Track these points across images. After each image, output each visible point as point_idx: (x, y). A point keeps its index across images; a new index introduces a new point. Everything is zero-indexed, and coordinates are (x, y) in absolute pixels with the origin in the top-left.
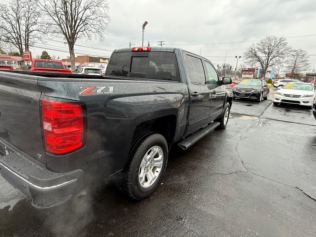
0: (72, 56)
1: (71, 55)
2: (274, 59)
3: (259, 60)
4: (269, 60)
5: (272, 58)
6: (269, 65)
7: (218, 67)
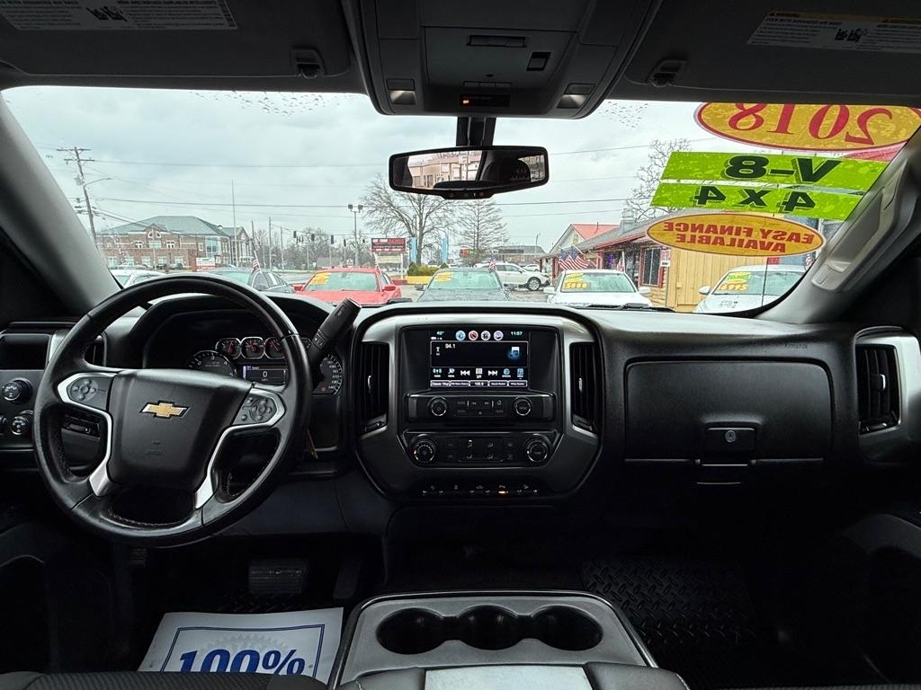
2: (433, 215)
3: (402, 220)
4: (424, 216)
5: (430, 213)
6: (426, 229)
7: (295, 236)
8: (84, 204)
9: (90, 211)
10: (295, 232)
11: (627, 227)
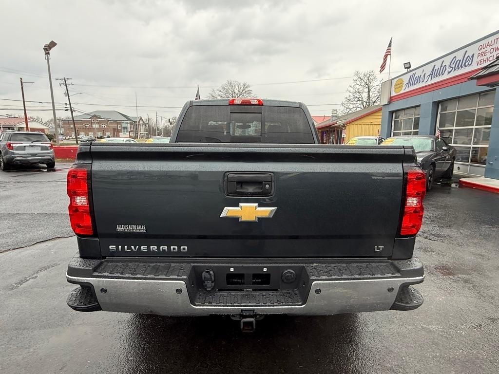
7: (169, 121)
8: (68, 106)
9: (71, 110)
10: (169, 120)
11: (334, 118)
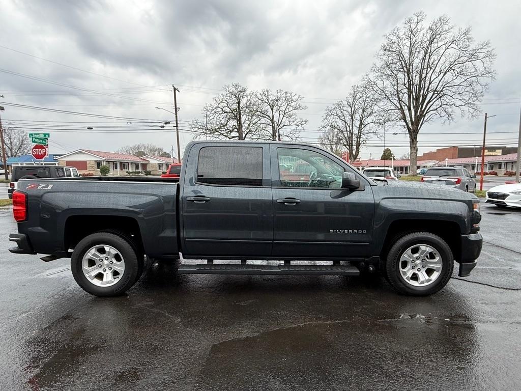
0: (413, 151)
1: (411, 150)
